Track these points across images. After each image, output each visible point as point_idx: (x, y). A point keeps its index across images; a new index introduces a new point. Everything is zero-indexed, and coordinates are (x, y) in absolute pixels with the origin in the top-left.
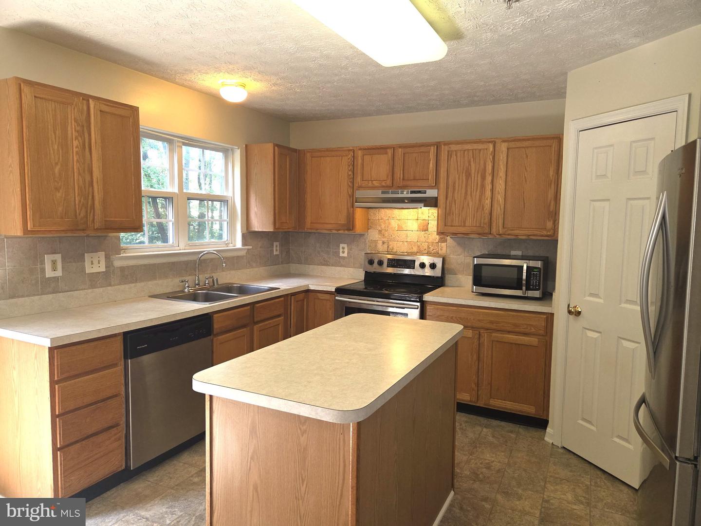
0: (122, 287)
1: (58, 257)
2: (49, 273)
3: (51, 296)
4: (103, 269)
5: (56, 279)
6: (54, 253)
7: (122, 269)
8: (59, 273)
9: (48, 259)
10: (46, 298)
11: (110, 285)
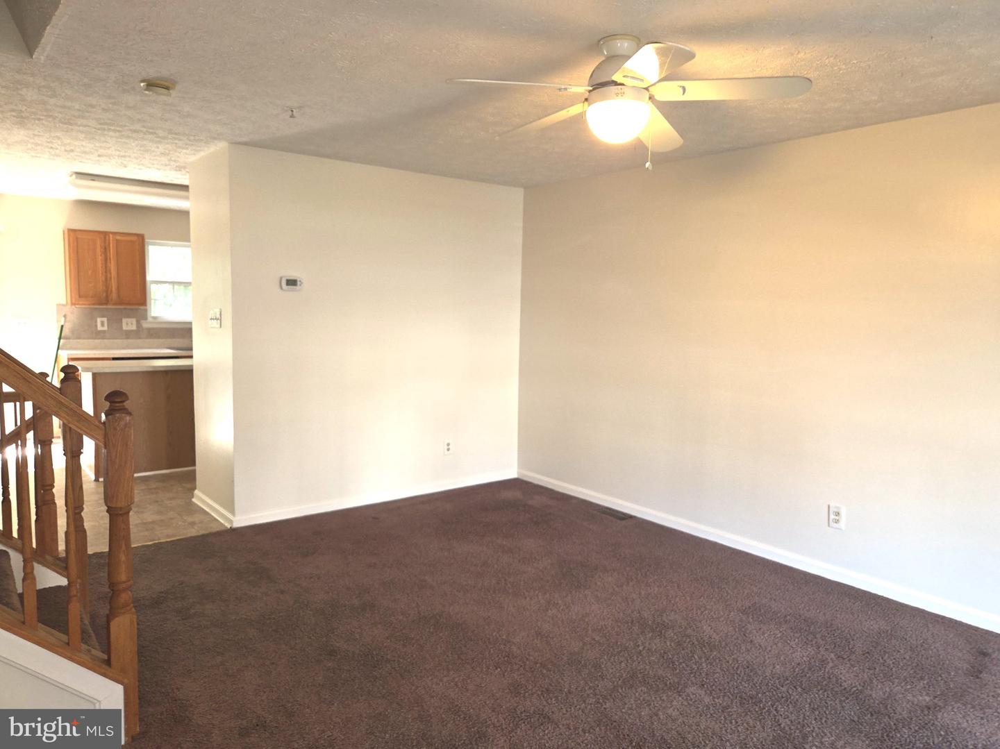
0: (148, 340)
1: (105, 320)
2: (100, 328)
3: (99, 340)
4: (134, 328)
5: (104, 331)
6: (103, 317)
7: (149, 330)
8: (105, 328)
9: (99, 320)
10: (96, 341)
11: (140, 338)
